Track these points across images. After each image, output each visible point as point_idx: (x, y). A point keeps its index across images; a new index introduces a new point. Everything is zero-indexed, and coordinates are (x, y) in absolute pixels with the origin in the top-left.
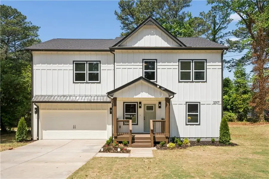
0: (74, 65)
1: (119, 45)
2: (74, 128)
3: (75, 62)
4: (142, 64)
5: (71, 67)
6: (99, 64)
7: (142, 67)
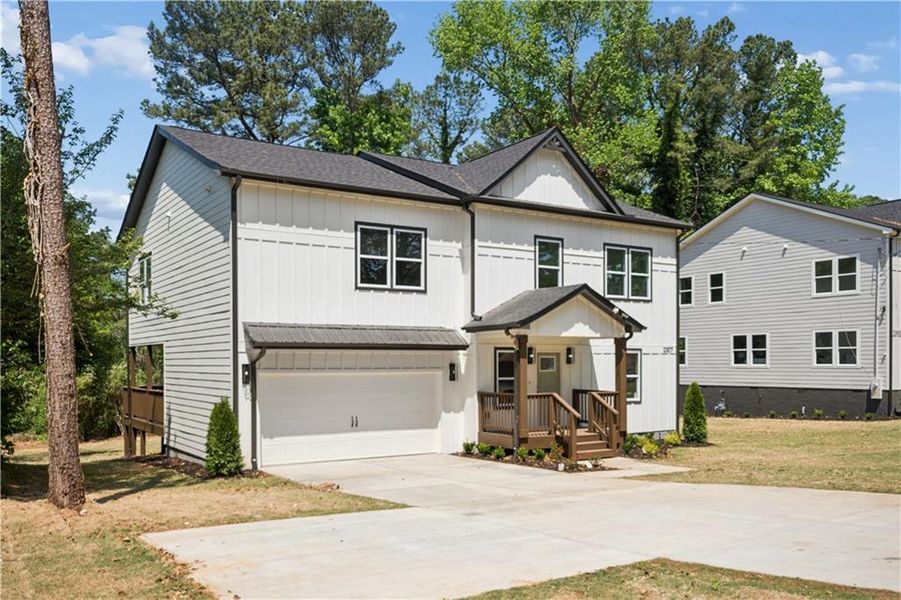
0: (359, 233)
1: (490, 192)
2: (355, 424)
3: (359, 227)
4: (533, 249)
5: (349, 239)
6: (423, 239)
7: (532, 255)
